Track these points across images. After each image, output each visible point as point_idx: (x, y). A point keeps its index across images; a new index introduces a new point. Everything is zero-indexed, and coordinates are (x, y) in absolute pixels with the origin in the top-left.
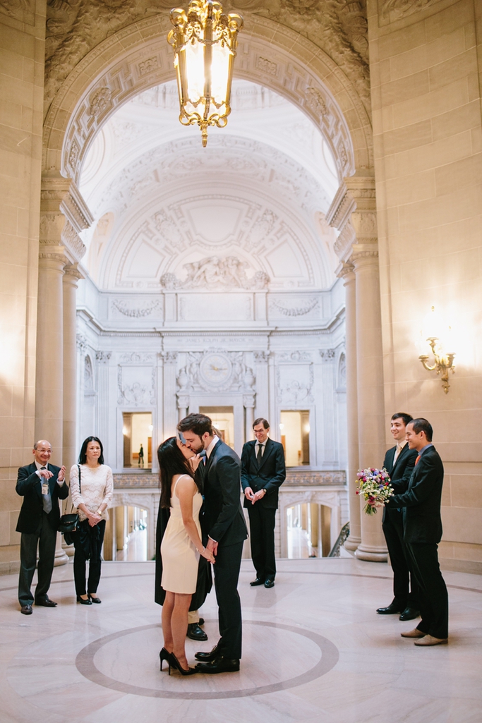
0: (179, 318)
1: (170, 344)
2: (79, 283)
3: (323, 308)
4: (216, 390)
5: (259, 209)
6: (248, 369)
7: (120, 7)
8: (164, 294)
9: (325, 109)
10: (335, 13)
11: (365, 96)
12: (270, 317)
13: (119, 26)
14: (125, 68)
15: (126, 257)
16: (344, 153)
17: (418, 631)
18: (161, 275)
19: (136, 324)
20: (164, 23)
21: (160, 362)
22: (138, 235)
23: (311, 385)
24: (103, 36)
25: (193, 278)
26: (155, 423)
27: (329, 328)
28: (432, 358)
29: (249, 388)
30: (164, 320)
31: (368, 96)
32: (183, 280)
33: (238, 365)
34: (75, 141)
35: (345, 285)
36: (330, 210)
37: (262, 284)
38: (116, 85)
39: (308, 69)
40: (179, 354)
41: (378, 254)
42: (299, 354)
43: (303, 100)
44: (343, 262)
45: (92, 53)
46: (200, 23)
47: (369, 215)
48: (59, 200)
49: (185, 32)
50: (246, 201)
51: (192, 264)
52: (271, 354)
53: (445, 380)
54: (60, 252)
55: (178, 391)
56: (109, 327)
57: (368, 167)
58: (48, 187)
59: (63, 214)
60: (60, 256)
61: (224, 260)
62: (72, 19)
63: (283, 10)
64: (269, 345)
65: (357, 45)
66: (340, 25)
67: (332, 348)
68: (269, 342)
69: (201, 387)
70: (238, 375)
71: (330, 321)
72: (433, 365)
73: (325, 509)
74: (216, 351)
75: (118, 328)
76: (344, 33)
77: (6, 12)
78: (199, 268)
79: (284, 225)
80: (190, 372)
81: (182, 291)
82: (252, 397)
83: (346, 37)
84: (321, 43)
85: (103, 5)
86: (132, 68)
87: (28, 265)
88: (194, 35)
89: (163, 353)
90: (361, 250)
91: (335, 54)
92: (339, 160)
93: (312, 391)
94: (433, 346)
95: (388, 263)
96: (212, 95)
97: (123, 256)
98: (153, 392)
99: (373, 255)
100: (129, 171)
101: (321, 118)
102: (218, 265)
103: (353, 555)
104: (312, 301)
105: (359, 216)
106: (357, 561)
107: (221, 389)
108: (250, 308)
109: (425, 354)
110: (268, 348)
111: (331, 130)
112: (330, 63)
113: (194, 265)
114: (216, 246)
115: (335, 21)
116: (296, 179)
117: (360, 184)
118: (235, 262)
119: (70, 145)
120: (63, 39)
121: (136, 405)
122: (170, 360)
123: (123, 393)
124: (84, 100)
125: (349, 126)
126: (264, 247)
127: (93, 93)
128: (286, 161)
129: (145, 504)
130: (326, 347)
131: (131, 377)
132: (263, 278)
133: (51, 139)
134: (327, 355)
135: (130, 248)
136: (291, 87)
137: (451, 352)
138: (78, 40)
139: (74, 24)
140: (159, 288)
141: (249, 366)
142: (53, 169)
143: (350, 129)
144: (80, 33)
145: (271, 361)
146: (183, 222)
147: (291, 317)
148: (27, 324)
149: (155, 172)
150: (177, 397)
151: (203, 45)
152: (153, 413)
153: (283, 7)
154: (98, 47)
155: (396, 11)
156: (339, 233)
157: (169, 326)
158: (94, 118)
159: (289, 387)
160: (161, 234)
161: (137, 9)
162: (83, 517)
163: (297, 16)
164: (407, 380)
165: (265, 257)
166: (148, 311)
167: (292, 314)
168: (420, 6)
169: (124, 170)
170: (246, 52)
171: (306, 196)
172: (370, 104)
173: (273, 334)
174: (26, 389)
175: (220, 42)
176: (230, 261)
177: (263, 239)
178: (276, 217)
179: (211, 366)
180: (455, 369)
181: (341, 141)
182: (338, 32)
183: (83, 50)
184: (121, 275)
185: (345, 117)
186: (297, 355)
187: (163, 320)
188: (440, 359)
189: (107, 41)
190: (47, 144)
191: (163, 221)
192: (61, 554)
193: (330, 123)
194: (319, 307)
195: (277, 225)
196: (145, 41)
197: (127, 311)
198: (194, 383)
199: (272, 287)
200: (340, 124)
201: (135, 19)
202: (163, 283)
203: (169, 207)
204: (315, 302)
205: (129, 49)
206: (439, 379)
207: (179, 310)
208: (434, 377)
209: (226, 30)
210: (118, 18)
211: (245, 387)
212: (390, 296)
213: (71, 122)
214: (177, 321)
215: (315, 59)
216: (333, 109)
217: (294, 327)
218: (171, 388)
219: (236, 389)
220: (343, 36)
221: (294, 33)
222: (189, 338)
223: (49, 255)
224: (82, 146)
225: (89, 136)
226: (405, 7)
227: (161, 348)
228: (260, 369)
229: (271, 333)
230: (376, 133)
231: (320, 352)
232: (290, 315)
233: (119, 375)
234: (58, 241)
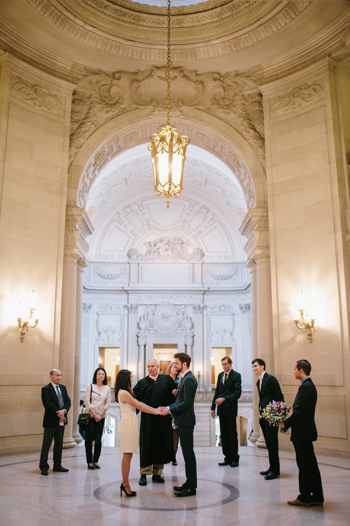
0: (140, 280)
1: (134, 299)
2: (85, 269)
3: (242, 275)
4: (165, 332)
5: (197, 205)
6: (188, 317)
7: (115, 104)
8: (130, 263)
9: (239, 164)
10: (244, 108)
11: (263, 159)
12: (204, 281)
13: (113, 116)
14: (117, 139)
15: (103, 238)
16: (250, 192)
17: (298, 501)
18: (128, 250)
19: (110, 285)
20: (141, 114)
21: (126, 312)
22: (112, 222)
23: (233, 330)
24: (104, 121)
25: (150, 252)
26: (122, 355)
27: (246, 289)
28: (302, 321)
29: (189, 331)
30: (130, 282)
31: (264, 158)
32: (143, 254)
33: (181, 315)
34: (85, 184)
35: (250, 273)
36: (242, 226)
37: (199, 257)
38: (111, 148)
39: (228, 141)
40: (140, 306)
41: (270, 256)
42: (225, 307)
43: (225, 158)
44: (249, 259)
45: (97, 132)
46: (166, 142)
47: (265, 232)
48: (76, 221)
49: (158, 146)
50: (188, 199)
51: (150, 243)
52: (205, 307)
53: (310, 335)
54: (76, 253)
55: (138, 333)
56: (91, 287)
57: (264, 202)
58: (70, 213)
59: (78, 230)
60: (75, 255)
61: (172, 240)
62: (85, 111)
63: (213, 107)
64: (203, 301)
65: (258, 127)
66: (247, 116)
67: (248, 303)
68: (203, 298)
69: (155, 330)
70: (181, 322)
71: (247, 284)
72: (302, 326)
73: (243, 420)
74: (166, 304)
75: (97, 287)
76: (250, 121)
77: (48, 111)
78: (155, 246)
79: (214, 216)
80: (147, 319)
81: (142, 262)
82: (191, 338)
83: (251, 122)
84: (236, 127)
85: (105, 103)
86: (121, 139)
87: (57, 261)
88: (163, 148)
89: (129, 306)
90: (260, 253)
91: (244, 133)
92: (247, 195)
93: (234, 334)
94: (302, 315)
95: (276, 262)
96: (173, 181)
97: (101, 236)
98: (120, 333)
99: (267, 256)
100: (107, 179)
101: (236, 169)
102: (168, 243)
103: (255, 444)
104: (234, 270)
105: (259, 232)
106: (257, 448)
107: (169, 331)
108: (190, 275)
109: (298, 319)
110: (203, 303)
111: (242, 177)
112: (241, 139)
113: (151, 243)
114: (167, 230)
115: (245, 113)
116: (223, 185)
117: (259, 212)
118: (180, 242)
119: (82, 186)
120: (80, 123)
121: (109, 342)
122: (133, 310)
123: (99, 334)
124: (92, 160)
125: (253, 177)
126: (200, 231)
127: (97, 154)
128: (216, 173)
129: (114, 414)
130: (244, 303)
131: (105, 322)
132: (200, 253)
133: (72, 184)
134: (245, 308)
135: (107, 231)
136: (218, 150)
137: (313, 319)
138: (89, 124)
139: (87, 114)
140: (126, 259)
141: (189, 315)
142: (72, 201)
143: (253, 179)
144: (90, 120)
145: (205, 312)
146: (144, 213)
147: (219, 281)
148: (56, 297)
149: (125, 179)
150: (138, 337)
151: (168, 154)
152: (121, 347)
153: (213, 104)
154: (101, 128)
155: (281, 110)
156: (247, 239)
157: (133, 286)
158: (96, 168)
159: (217, 330)
160: (129, 221)
161: (125, 105)
162: (92, 416)
163: (222, 110)
164: (288, 334)
165: (201, 238)
166: (118, 276)
167: (220, 278)
168: (294, 108)
169: (104, 178)
170: (190, 129)
171: (230, 196)
172: (265, 163)
173: (206, 293)
174: (54, 337)
175: (177, 152)
176: (177, 241)
177: (200, 226)
178: (208, 210)
179: (162, 315)
180: (316, 329)
181: (248, 184)
182: (246, 120)
183: (92, 130)
184: (100, 250)
185: (251, 171)
186: (223, 308)
187: (128, 282)
188: (306, 322)
189: (106, 124)
190: (69, 186)
191: (130, 212)
192: (72, 441)
193: (242, 172)
194: (239, 274)
195: (210, 216)
196: (129, 124)
197: (104, 275)
198: (150, 327)
199: (206, 260)
200: (248, 174)
201: (124, 111)
202: (129, 256)
203: (134, 203)
204: (236, 270)
205: (119, 129)
206: (306, 334)
207: (140, 275)
208: (303, 333)
209: (180, 145)
210: (113, 111)
211: (186, 331)
212: (277, 283)
213: (84, 173)
214: (138, 282)
215: (232, 136)
216: (243, 165)
217: (221, 288)
218: (134, 330)
219: (180, 332)
220: (249, 122)
221: (219, 120)
222: (147, 295)
223: (69, 255)
224: (88, 185)
225: (93, 179)
226: (286, 108)
227: (127, 301)
228: (196, 318)
229: (205, 292)
230: (269, 183)
231: (240, 306)
232: (218, 279)
233: (97, 320)
234: (74, 246)
